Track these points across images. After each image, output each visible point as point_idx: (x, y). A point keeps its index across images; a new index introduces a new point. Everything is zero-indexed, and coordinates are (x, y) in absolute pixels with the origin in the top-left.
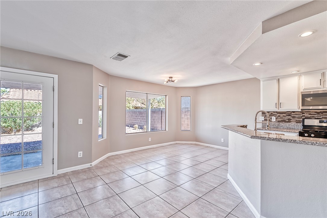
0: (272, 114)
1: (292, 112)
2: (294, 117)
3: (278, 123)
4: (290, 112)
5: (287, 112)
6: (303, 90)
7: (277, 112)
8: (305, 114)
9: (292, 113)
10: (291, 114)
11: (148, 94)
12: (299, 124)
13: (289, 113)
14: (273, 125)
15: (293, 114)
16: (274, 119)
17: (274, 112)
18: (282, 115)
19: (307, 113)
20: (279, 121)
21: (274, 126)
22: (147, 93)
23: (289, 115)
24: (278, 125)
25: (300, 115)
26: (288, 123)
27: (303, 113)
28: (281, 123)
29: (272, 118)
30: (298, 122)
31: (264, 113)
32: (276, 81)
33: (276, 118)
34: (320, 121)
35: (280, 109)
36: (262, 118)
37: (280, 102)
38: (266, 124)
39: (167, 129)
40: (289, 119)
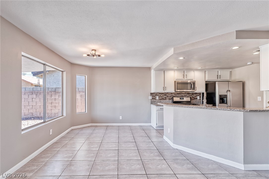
0: (157, 94)
2: (168, 96)
3: (160, 100)
5: (165, 93)
6: (176, 80)
7: (159, 93)
11: (46, 65)
13: (165, 94)
14: (157, 102)
15: (168, 95)
16: (157, 98)
18: (162, 95)
20: (160, 99)
22: (44, 64)
23: (166, 95)
24: (160, 102)
25: (170, 95)
26: (165, 100)
27: (172, 94)
28: (162, 100)
30: (170, 99)
31: (151, 94)
32: (163, 72)
33: (159, 97)
34: (180, 98)
35: (165, 91)
36: (150, 98)
37: (165, 86)
38: (153, 101)
39: (65, 114)
40: (166, 98)
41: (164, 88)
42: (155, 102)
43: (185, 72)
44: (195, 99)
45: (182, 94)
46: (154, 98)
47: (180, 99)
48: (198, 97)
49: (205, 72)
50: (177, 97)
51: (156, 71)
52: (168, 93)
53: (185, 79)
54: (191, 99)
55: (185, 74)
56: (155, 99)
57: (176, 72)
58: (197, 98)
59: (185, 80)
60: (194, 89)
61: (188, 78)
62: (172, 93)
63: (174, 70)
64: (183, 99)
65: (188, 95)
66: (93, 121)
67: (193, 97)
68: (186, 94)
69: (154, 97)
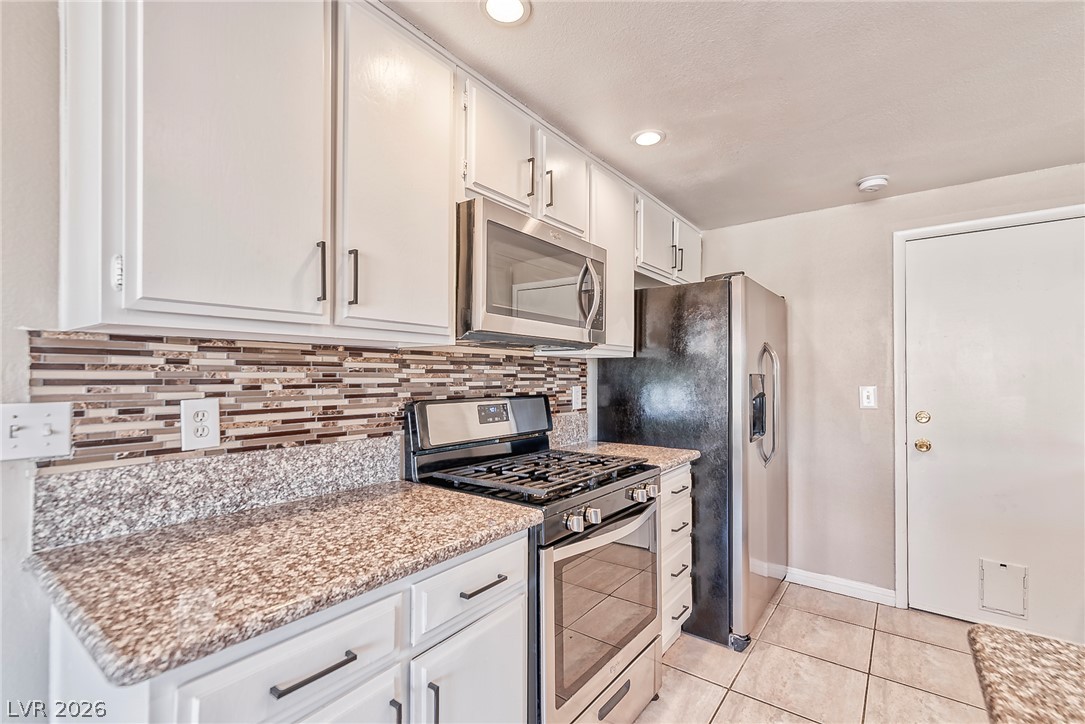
0: (176, 365)
1: (346, 349)
2: (356, 395)
3: (245, 459)
4: (335, 348)
5: (317, 348)
6: (469, 191)
7: (230, 347)
8: (413, 370)
9: (350, 363)
10: (340, 365)
12: (383, 441)
14: (200, 492)
16: (199, 421)
17: (203, 344)
18: (274, 381)
19: (418, 362)
20: (250, 445)
21: (212, 505)
23: (330, 380)
24: (248, 482)
25: (386, 372)
26: (324, 448)
27: (404, 364)
28: (271, 457)
29: (184, 409)
30: (378, 429)
31: (56, 356)
33: (226, 413)
34: (481, 409)
35: (344, 312)
36: (35, 429)
37: (346, 242)
38: (100, 498)
40: (330, 415)
41: (336, 266)
42: (148, 494)
43: (542, 138)
44: (560, 406)
45: (487, 370)
46: (132, 428)
47: (485, 417)
48: (577, 395)
50: (452, 399)
52: (355, 351)
53: (543, 210)
54: (549, 411)
55: (543, 161)
56: (137, 447)
58: (570, 404)
59: (538, 221)
60: (599, 320)
61: (561, 211)
62: (400, 357)
64: (501, 413)
65: (525, 379)
67: (550, 393)
68: (512, 369)
69: (132, 412)
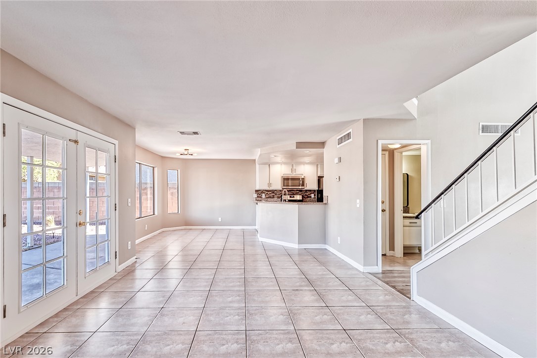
0: (263, 192)
2: (276, 194)
6: (283, 175)
7: (265, 190)
11: (142, 164)
13: (273, 191)
15: (276, 192)
16: (263, 196)
18: (269, 193)
20: (267, 198)
22: (140, 164)
23: (273, 193)
26: (273, 199)
27: (280, 191)
30: (278, 198)
31: (257, 191)
32: (268, 166)
33: (265, 195)
35: (270, 188)
36: (255, 196)
37: (271, 182)
38: (258, 200)
39: (156, 213)
40: (273, 196)
41: (270, 184)
42: (261, 200)
43: (294, 165)
44: (308, 197)
45: (293, 192)
47: (290, 197)
48: (313, 196)
49: (317, 165)
51: (259, 164)
53: (294, 173)
54: (303, 197)
55: (294, 168)
56: (260, 197)
57: (283, 166)
58: (311, 197)
59: (294, 175)
60: (303, 185)
61: (297, 173)
63: (281, 164)
64: (293, 197)
65: (300, 193)
66: (187, 223)
67: (306, 195)
68: (298, 192)
69: (260, 195)
